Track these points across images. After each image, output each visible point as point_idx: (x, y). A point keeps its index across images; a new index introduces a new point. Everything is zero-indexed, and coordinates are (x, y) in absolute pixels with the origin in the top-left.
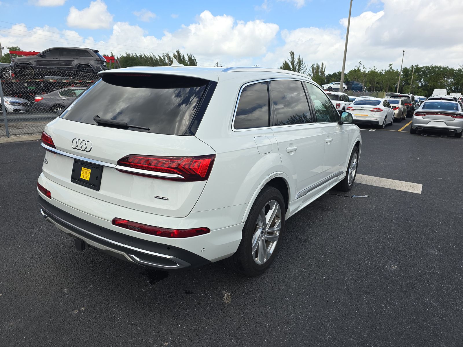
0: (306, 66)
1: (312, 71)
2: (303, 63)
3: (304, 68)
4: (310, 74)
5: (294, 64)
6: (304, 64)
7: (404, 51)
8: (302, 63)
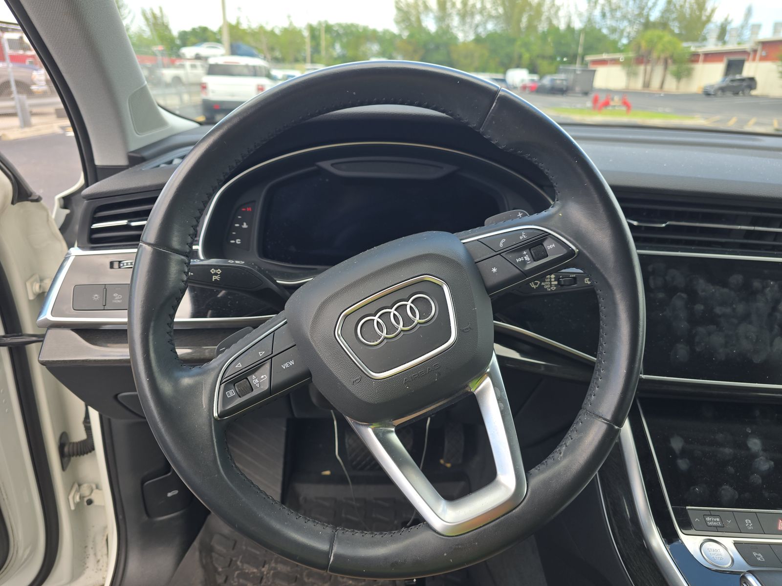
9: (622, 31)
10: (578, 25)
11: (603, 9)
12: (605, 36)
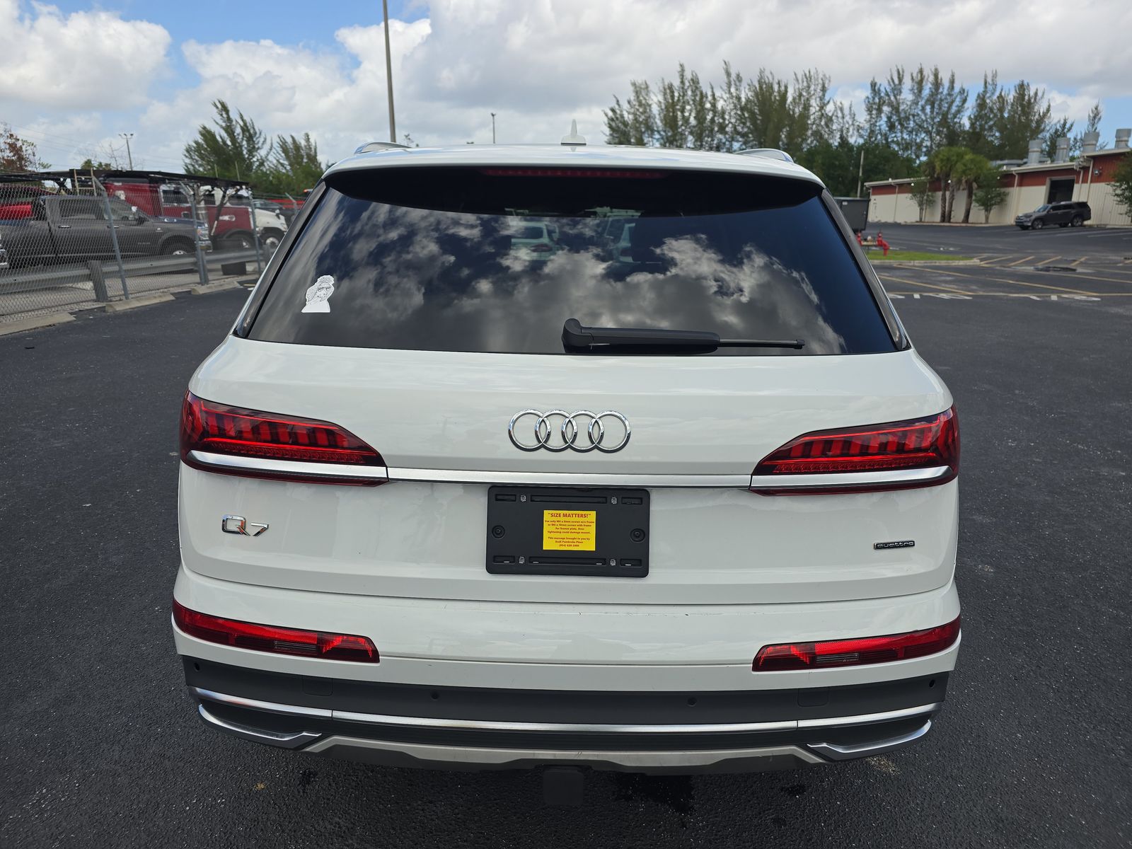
0: (265, 139)
1: (283, 155)
2: (258, 133)
3: (263, 144)
4: (281, 161)
5: (235, 134)
6: (260, 134)
7: (493, 115)
8: (256, 133)
9: (919, 146)
10: (855, 140)
11: (889, 118)
12: (895, 154)
